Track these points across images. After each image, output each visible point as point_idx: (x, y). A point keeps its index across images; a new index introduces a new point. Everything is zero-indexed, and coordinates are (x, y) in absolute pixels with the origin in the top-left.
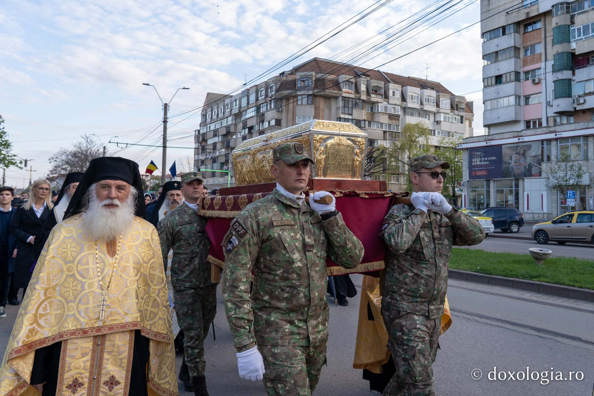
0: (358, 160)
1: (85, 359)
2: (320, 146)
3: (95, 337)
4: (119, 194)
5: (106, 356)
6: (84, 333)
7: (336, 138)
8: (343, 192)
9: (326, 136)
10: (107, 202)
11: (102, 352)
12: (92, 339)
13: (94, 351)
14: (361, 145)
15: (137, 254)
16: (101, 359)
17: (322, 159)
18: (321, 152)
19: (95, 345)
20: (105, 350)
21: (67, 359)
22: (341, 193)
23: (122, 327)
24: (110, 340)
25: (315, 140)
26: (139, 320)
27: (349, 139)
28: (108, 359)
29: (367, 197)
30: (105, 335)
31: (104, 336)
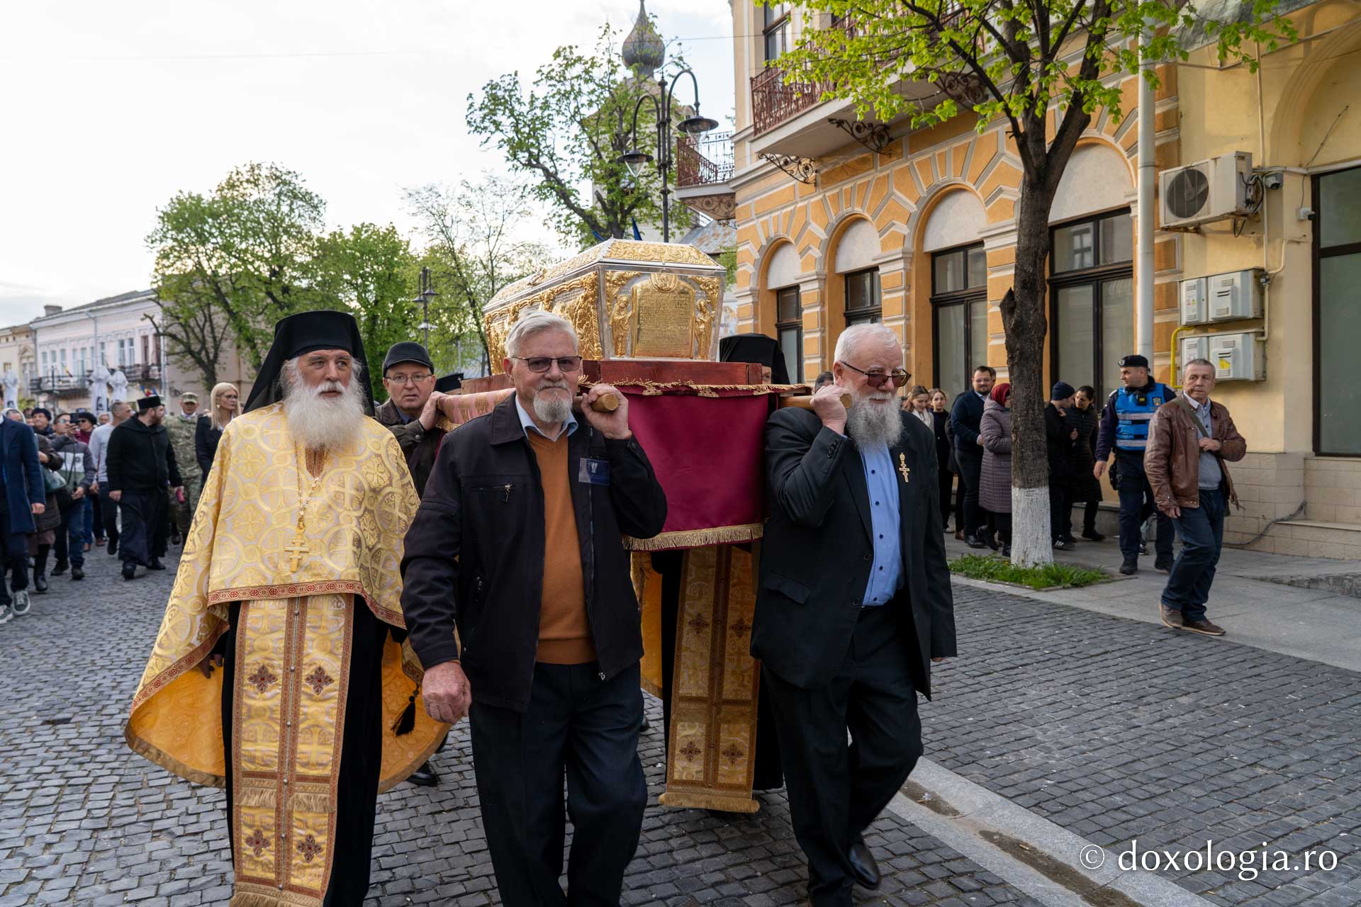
0: (702, 322)
1: (276, 635)
2: (619, 292)
3: (292, 600)
4: (341, 373)
5: (309, 634)
6: (271, 592)
7: (654, 276)
8: (662, 385)
9: (633, 273)
10: (325, 386)
11: (302, 626)
12: (285, 604)
13: (289, 624)
14: (710, 289)
15: (359, 475)
16: (301, 637)
17: (623, 320)
18: (622, 305)
19: (291, 613)
20: (308, 625)
21: (249, 634)
22: (657, 387)
23: (332, 586)
24: (315, 608)
25: (609, 281)
26: (358, 579)
27: (685, 279)
28: (313, 640)
29: (715, 395)
30: (307, 597)
31: (304, 599)
